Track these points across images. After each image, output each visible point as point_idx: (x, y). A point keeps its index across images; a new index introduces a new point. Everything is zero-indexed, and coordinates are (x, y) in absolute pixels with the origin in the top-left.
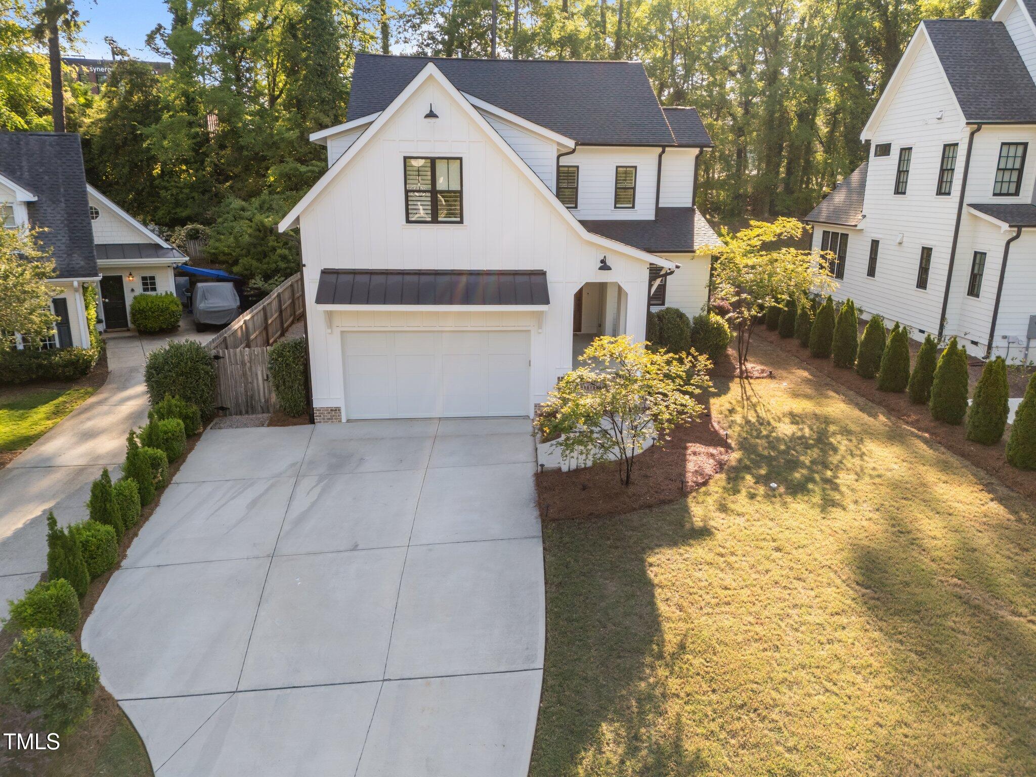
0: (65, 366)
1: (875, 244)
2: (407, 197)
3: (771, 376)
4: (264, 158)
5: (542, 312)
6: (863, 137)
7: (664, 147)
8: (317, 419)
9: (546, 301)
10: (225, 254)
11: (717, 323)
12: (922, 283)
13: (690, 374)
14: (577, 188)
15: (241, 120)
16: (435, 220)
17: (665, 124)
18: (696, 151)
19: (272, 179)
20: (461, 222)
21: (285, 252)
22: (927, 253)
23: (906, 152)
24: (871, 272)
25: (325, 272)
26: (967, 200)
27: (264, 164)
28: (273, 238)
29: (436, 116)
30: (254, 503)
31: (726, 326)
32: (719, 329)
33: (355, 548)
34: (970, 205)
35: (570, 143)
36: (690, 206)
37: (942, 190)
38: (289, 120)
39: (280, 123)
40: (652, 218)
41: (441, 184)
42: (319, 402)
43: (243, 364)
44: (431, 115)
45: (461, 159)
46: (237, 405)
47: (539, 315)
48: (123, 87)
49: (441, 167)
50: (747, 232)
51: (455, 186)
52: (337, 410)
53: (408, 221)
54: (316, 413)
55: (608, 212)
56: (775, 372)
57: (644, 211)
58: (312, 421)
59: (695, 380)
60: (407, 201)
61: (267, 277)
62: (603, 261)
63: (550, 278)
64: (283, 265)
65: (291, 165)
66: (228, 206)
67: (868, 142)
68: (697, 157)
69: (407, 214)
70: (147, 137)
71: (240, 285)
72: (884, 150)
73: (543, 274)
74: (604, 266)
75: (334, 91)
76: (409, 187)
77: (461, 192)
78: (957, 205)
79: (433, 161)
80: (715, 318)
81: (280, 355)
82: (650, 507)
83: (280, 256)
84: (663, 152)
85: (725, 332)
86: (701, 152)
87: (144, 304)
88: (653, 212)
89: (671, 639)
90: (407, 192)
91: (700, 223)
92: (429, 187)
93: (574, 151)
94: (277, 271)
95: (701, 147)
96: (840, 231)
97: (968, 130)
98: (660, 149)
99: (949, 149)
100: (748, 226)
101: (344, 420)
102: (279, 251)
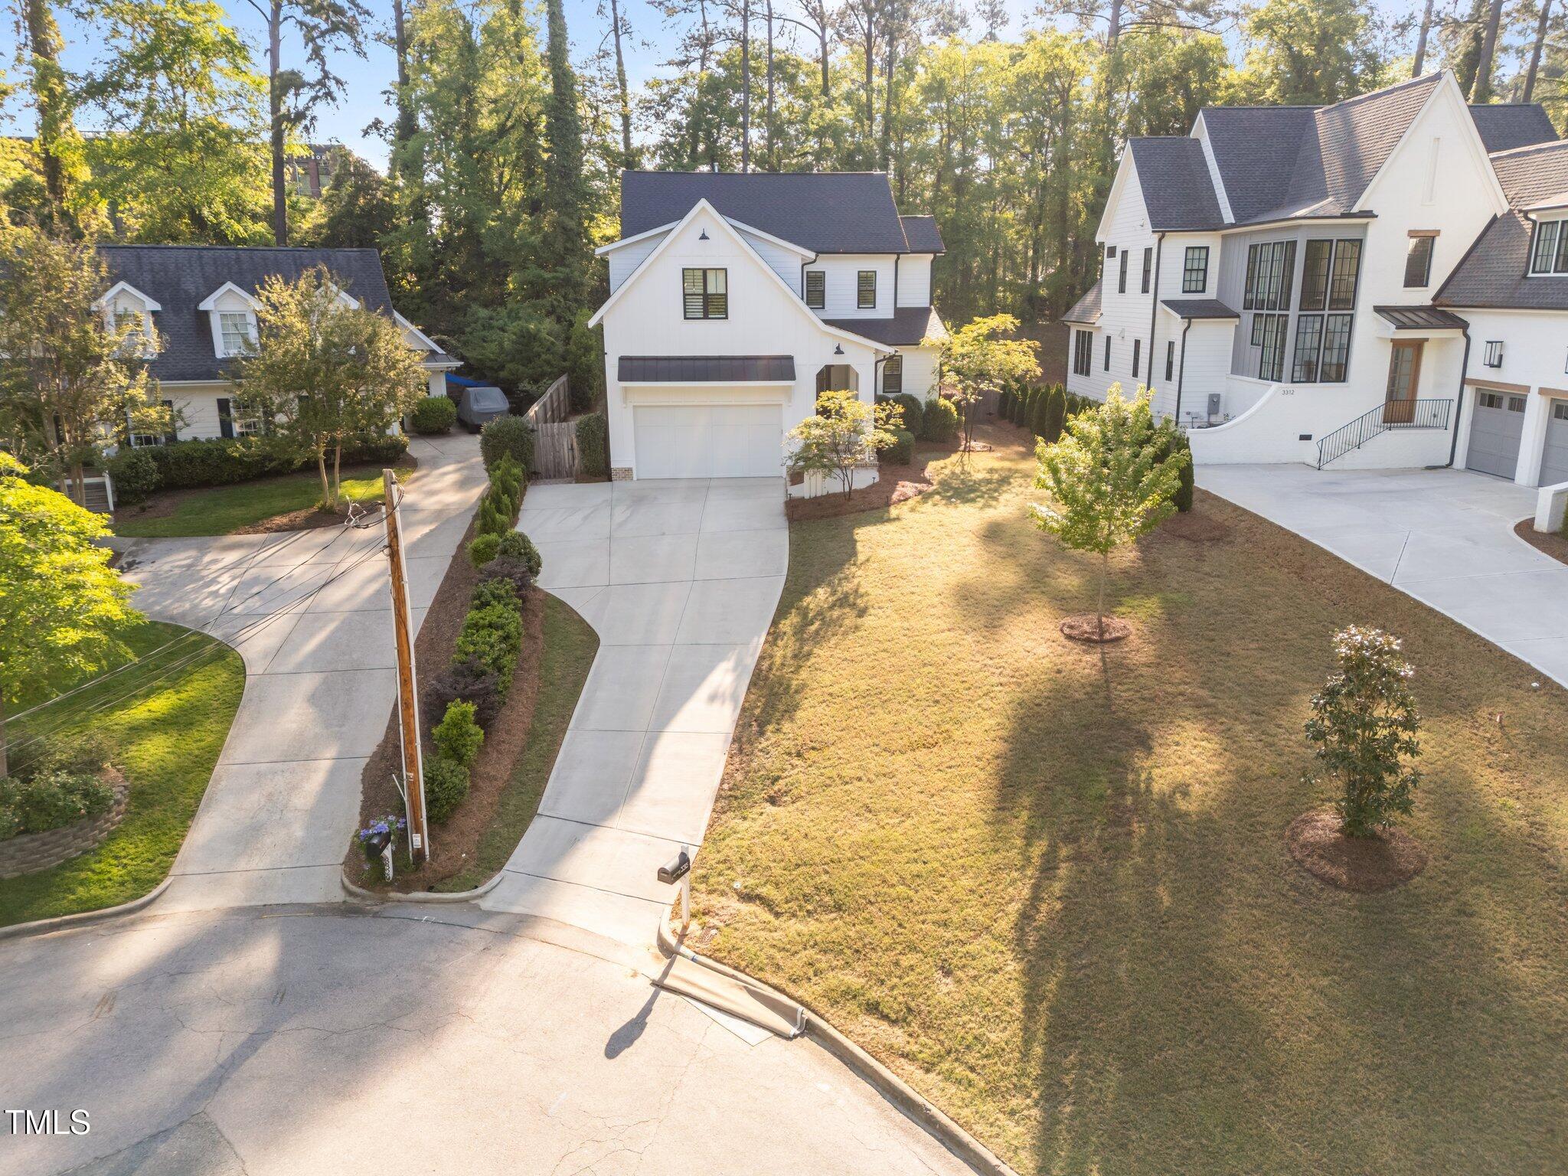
0: (388, 449)
1: (1109, 338)
2: (685, 299)
3: (990, 450)
4: (506, 265)
5: (790, 387)
6: (1098, 239)
7: (898, 254)
8: (614, 477)
9: (793, 377)
10: (491, 360)
11: (946, 407)
12: (1135, 374)
13: (889, 417)
14: (823, 291)
15: (484, 225)
16: (706, 317)
17: (901, 233)
18: (931, 256)
19: (511, 286)
20: (727, 318)
21: (549, 357)
22: (1137, 343)
23: (1125, 253)
24: (1107, 368)
25: (622, 359)
26: (1160, 297)
27: (503, 271)
28: (538, 344)
29: (707, 238)
30: (586, 518)
31: (953, 408)
32: (947, 411)
33: (664, 534)
34: (1163, 302)
35: (812, 255)
36: (928, 305)
37: (1145, 290)
38: (530, 224)
39: (520, 227)
40: (892, 317)
41: (711, 290)
42: (615, 464)
43: (553, 436)
44: (704, 237)
45: (726, 270)
46: (547, 470)
47: (788, 389)
48: (347, 189)
49: (711, 276)
50: (971, 327)
51: (722, 291)
52: (630, 470)
53: (686, 318)
54: (613, 474)
55: (854, 313)
56: (993, 447)
57: (884, 310)
58: (610, 480)
59: (892, 421)
60: (685, 302)
61: (536, 381)
62: (838, 348)
63: (797, 362)
64: (548, 369)
65: (533, 271)
66: (473, 315)
67: (1102, 244)
68: (932, 262)
69: (685, 312)
70: (385, 245)
71: (509, 390)
72: (1112, 252)
73: (790, 358)
74: (839, 351)
75: (576, 192)
76: (687, 292)
77: (725, 295)
78: (1152, 302)
79: (705, 271)
80: (942, 402)
81: (587, 424)
82: (863, 511)
83: (545, 361)
84: (898, 258)
85: (952, 414)
86: (935, 258)
87: (426, 405)
88: (892, 312)
89: (861, 558)
90: (685, 295)
91: (934, 319)
92: (701, 292)
93: (815, 261)
94: (543, 375)
95: (935, 253)
96: (1087, 330)
97: (1156, 236)
98: (895, 256)
99: (1148, 252)
100: (971, 322)
101: (635, 478)
102: (544, 356)
